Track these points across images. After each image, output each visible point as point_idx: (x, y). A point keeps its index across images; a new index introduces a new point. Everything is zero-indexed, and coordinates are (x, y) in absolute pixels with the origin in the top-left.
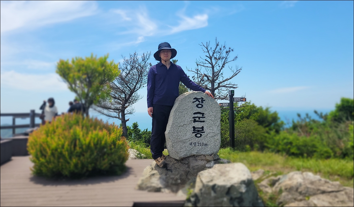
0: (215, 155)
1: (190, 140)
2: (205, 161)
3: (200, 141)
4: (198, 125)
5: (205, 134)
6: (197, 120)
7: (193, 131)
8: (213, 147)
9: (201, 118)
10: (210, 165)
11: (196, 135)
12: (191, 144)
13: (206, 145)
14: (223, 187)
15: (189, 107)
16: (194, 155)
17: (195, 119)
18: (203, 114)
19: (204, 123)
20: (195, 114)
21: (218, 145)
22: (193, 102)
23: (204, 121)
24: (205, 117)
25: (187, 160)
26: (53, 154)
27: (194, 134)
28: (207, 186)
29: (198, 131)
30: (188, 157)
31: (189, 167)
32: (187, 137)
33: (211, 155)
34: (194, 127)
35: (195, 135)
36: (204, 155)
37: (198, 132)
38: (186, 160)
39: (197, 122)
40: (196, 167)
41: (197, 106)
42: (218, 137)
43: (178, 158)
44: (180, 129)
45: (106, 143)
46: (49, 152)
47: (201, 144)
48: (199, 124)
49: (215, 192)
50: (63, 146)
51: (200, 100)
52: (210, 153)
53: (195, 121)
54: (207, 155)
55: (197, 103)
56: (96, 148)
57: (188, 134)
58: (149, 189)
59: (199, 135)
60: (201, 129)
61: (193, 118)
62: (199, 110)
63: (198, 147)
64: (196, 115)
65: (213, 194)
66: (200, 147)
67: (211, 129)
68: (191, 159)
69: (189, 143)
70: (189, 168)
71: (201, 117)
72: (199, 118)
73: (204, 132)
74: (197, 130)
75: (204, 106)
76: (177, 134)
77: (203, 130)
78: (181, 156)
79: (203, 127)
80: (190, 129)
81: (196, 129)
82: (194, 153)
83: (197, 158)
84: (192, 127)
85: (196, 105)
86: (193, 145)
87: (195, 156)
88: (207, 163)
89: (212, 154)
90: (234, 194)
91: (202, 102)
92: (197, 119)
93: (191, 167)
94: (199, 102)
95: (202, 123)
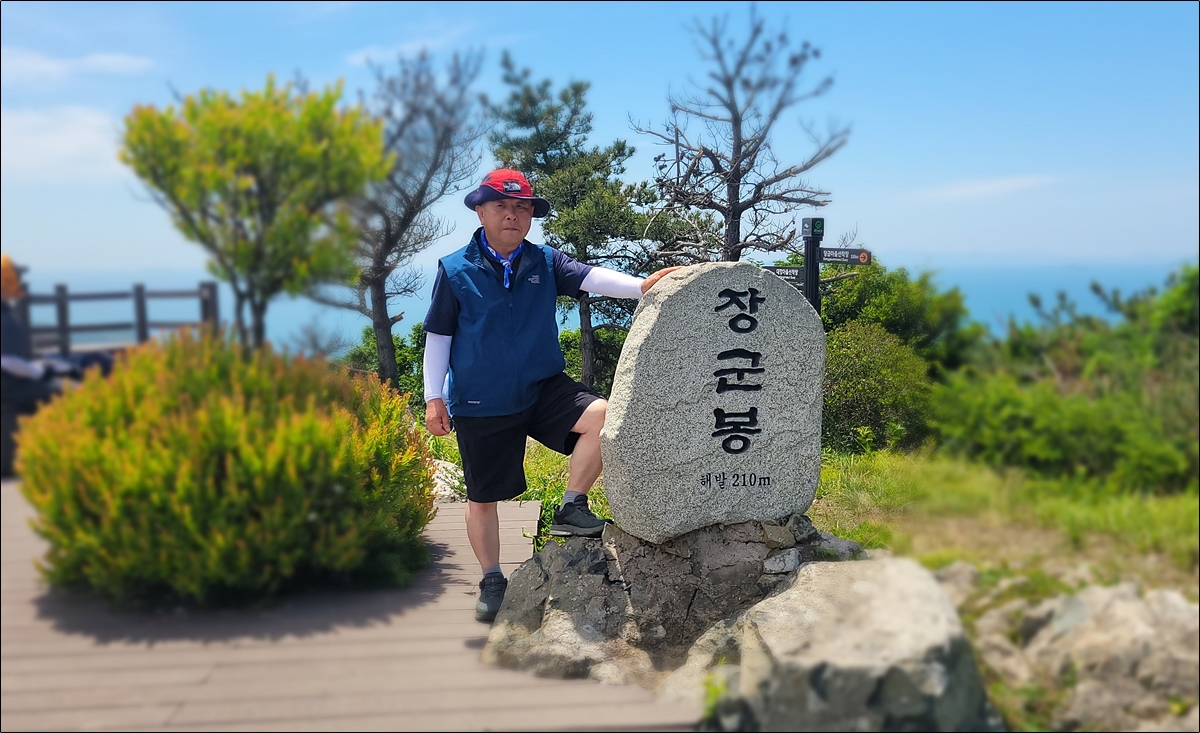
0: (798, 521)
1: (701, 466)
2: (760, 547)
3: (743, 466)
4: (735, 402)
5: (763, 436)
6: (730, 382)
7: (716, 427)
8: (790, 488)
9: (746, 374)
10: (781, 565)
11: (726, 446)
12: (705, 481)
13: (765, 481)
14: (857, 675)
15: (700, 328)
16: (718, 524)
17: (725, 379)
18: (755, 357)
19: (758, 393)
20: (723, 356)
21: (809, 481)
22: (718, 309)
23: (758, 387)
24: (762, 370)
25: (690, 542)
26: (128, 512)
27: (719, 441)
28: (791, 670)
29: (736, 426)
30: (696, 532)
31: (695, 571)
32: (690, 454)
33: (783, 521)
34: (719, 413)
35: (721, 443)
36: (758, 524)
37: (735, 430)
38: (686, 541)
39: (733, 392)
40: (726, 572)
41: (733, 324)
42: (813, 446)
43: (653, 539)
44: (662, 420)
45: (348, 467)
46: (113, 507)
47: (747, 479)
48: (740, 398)
49: (822, 694)
50: (169, 481)
51: (745, 300)
52: (781, 514)
53: (723, 387)
54: (768, 523)
55: (734, 310)
56: (308, 485)
57: (694, 440)
58: (542, 666)
59: (738, 444)
60: (747, 420)
61: (716, 374)
62: (741, 341)
63: (734, 490)
64: (728, 364)
65: (813, 702)
66: (743, 491)
67: (788, 415)
68: (704, 538)
69: (697, 476)
70: (699, 575)
71: (748, 371)
72: (740, 373)
73: (759, 431)
74: (729, 424)
75: (760, 324)
76: (653, 441)
77: (754, 421)
78: (668, 529)
79: (754, 411)
80: (705, 420)
81: (727, 420)
82: (718, 515)
83: (729, 534)
84: (712, 410)
85: (727, 322)
86: (715, 484)
87: (721, 527)
88: (768, 557)
89: (787, 518)
90: (901, 705)
91: (754, 309)
92: (732, 379)
93: (705, 570)
94: (742, 307)
95: (751, 394)
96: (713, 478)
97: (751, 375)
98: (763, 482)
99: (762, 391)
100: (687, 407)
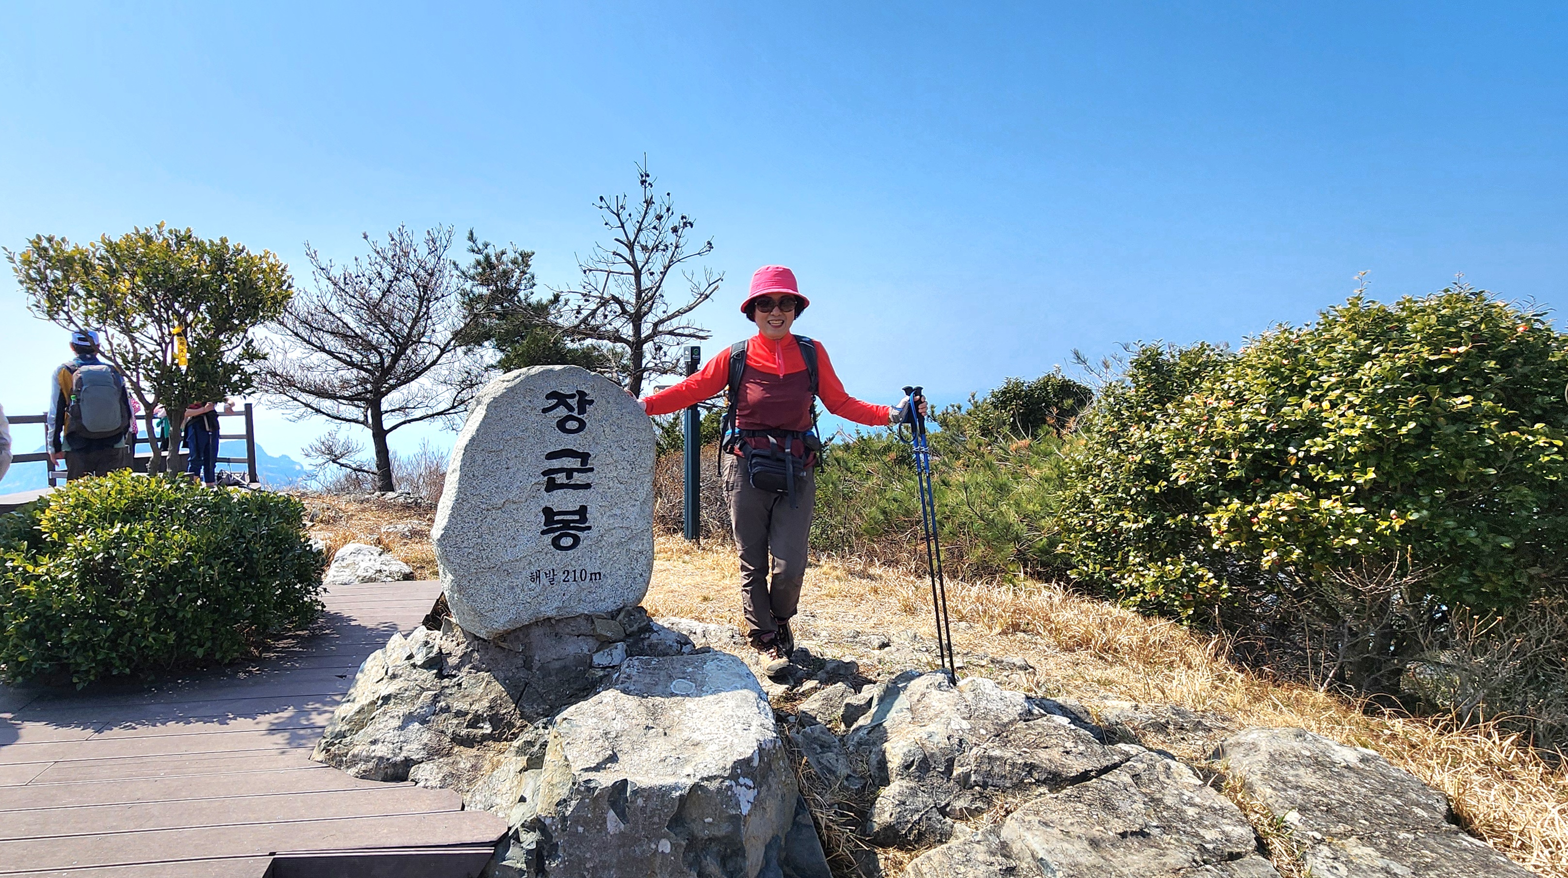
0: (629, 614)
1: (530, 563)
2: (589, 639)
3: (573, 562)
4: (562, 500)
5: (593, 533)
6: (558, 482)
7: (545, 525)
8: (623, 583)
9: (575, 474)
10: (609, 658)
11: (556, 543)
12: (535, 577)
13: (596, 576)
15: (527, 430)
17: (554, 478)
18: (585, 457)
19: (587, 492)
20: (551, 456)
21: (641, 575)
22: (545, 411)
23: (587, 486)
24: (592, 470)
25: (522, 636)
27: (548, 539)
29: (566, 524)
30: (527, 627)
31: (527, 665)
32: (516, 552)
33: (614, 615)
34: (548, 512)
35: (550, 540)
36: (589, 618)
37: (563, 527)
38: (517, 636)
39: (562, 491)
40: (556, 664)
41: (561, 425)
42: (645, 542)
43: (484, 635)
47: (578, 575)
51: (573, 402)
52: (613, 607)
53: (551, 486)
54: (598, 615)
55: (562, 411)
57: (523, 539)
59: (567, 542)
60: (577, 517)
61: (544, 474)
62: (568, 441)
63: (564, 585)
64: (556, 464)
66: (573, 587)
68: (536, 633)
69: (527, 573)
70: (530, 669)
72: (569, 473)
73: (589, 528)
75: (588, 425)
76: (480, 540)
77: (584, 519)
78: (496, 625)
79: (583, 511)
80: (533, 518)
81: (556, 518)
82: (549, 610)
83: (562, 629)
87: (553, 622)
88: (598, 651)
89: (619, 611)
91: (582, 411)
92: (561, 478)
93: (536, 664)
94: (571, 409)
95: (581, 492)
96: (542, 574)
97: (580, 474)
98: (593, 577)
99: (592, 489)
100: (515, 506)
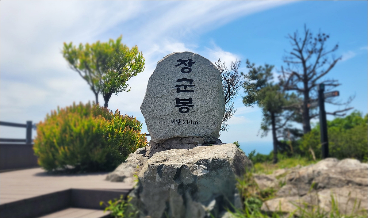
1: (171, 116)
2: (192, 145)
3: (187, 117)
5: (195, 108)
7: (176, 104)
8: (206, 126)
9: (187, 87)
12: (173, 121)
14: (171, 168)
15: (170, 72)
16: (178, 137)
18: (191, 81)
20: (178, 81)
22: (176, 66)
23: (192, 91)
24: (194, 85)
25: (169, 143)
28: (152, 166)
32: (167, 112)
35: (178, 109)
36: (193, 138)
37: (184, 105)
39: (183, 92)
41: (182, 70)
44: (157, 101)
47: (189, 122)
48: (185, 95)
49: (161, 175)
51: (187, 63)
53: (179, 91)
54: (196, 137)
55: (183, 66)
57: (168, 108)
59: (185, 110)
60: (188, 102)
61: (176, 86)
62: (185, 76)
64: (180, 83)
66: (187, 126)
67: (204, 101)
69: (170, 120)
73: (193, 106)
74: (181, 103)
75: (192, 70)
77: (191, 102)
80: (172, 101)
83: (184, 141)
84: (175, 98)
86: (176, 123)
89: (204, 136)
91: (190, 65)
92: (182, 88)
95: (190, 93)
97: (189, 87)
98: (195, 123)
100: (166, 97)
